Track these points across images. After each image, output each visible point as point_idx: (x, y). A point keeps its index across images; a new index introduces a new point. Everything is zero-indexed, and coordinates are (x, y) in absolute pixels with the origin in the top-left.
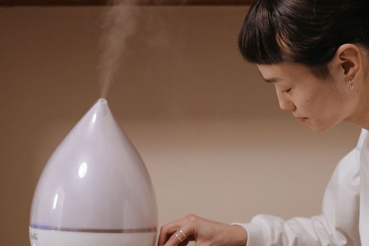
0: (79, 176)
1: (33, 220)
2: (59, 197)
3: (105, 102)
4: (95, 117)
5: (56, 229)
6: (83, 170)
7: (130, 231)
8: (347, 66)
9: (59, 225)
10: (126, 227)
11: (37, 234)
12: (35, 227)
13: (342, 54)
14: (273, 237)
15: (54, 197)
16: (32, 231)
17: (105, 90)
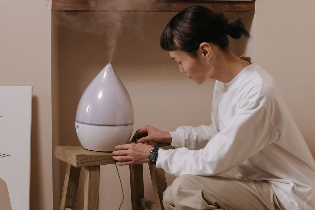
0: (98, 98)
1: (77, 119)
2: (89, 107)
3: (111, 65)
4: (105, 73)
5: (87, 124)
6: (100, 95)
7: (120, 125)
8: (205, 53)
9: (89, 122)
10: (118, 124)
11: (79, 126)
12: (78, 122)
13: (203, 47)
14: (185, 136)
15: (87, 107)
16: (76, 124)
17: (110, 60)
